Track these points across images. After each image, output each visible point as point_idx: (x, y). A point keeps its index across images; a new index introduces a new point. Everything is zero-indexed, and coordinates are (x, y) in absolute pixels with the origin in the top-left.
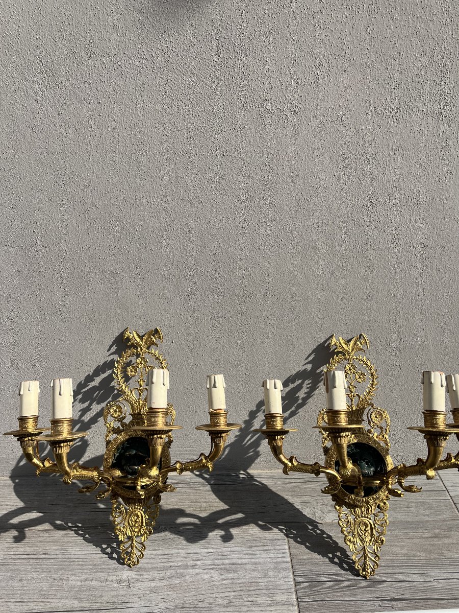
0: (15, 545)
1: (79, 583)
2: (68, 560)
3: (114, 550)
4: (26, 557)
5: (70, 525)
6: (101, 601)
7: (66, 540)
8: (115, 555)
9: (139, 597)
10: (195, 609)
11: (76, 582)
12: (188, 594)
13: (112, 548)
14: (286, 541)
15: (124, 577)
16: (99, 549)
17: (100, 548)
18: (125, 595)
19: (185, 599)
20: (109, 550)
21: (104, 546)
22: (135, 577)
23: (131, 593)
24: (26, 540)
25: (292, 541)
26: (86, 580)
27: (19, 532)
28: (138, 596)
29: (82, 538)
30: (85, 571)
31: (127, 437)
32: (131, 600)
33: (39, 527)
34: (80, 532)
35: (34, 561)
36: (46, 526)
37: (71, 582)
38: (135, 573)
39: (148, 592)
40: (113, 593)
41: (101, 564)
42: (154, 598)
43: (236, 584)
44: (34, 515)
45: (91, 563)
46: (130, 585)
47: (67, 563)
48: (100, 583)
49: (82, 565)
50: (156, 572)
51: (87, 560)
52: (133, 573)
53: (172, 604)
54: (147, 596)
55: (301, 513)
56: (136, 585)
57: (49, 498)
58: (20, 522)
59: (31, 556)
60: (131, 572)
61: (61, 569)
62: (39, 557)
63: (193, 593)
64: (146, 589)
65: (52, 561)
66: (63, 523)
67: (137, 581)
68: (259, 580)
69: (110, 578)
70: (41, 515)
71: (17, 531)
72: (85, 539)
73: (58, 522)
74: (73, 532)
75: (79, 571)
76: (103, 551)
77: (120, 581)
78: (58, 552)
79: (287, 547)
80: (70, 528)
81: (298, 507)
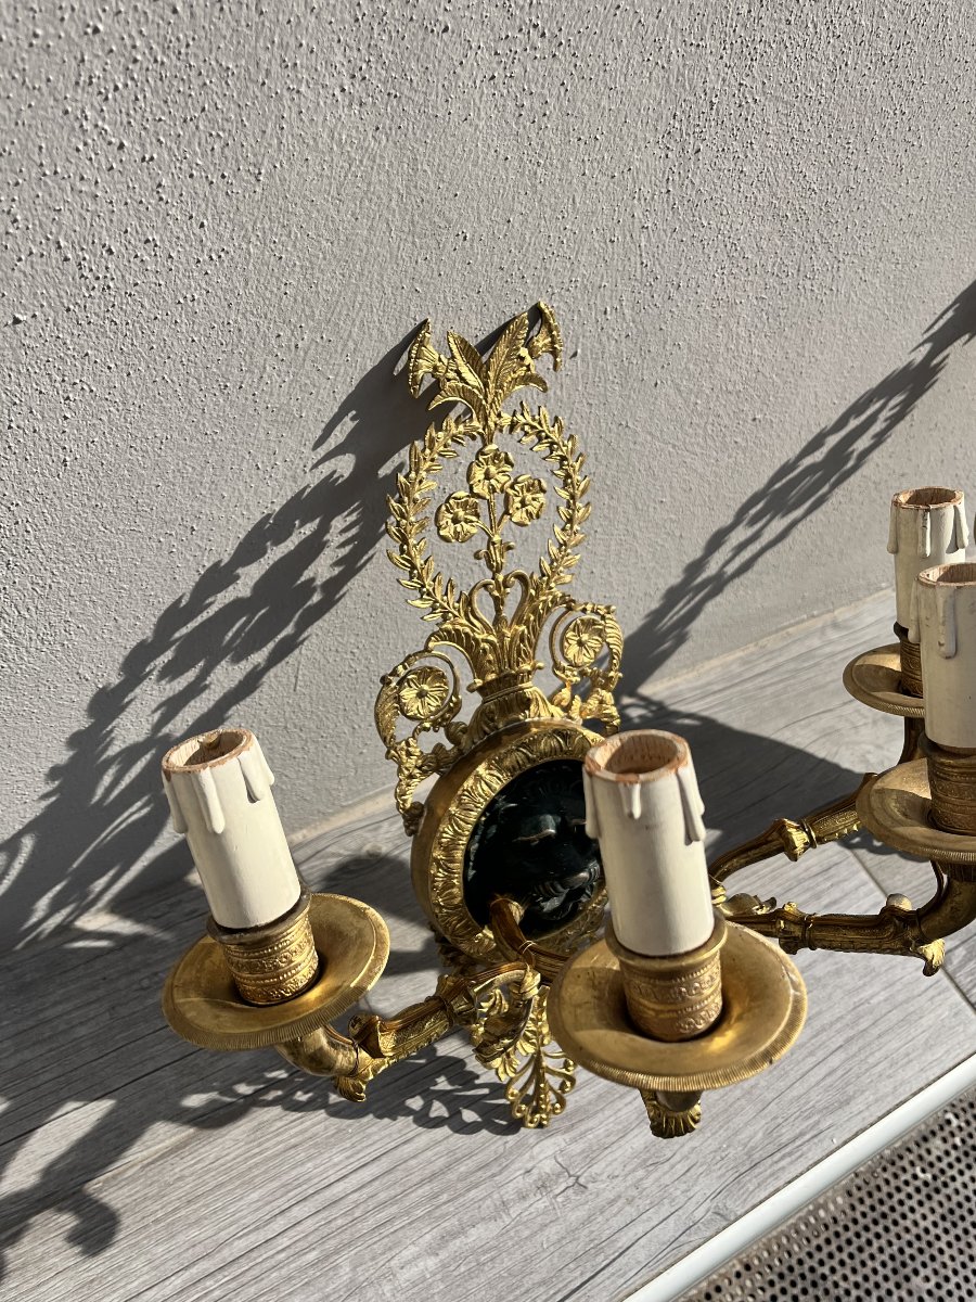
0: (98, 1265)
1: (431, 1263)
2: (335, 1211)
3: (454, 1102)
4: (177, 1282)
5: (243, 1089)
6: (536, 1278)
7: (272, 1146)
8: (469, 1116)
9: (630, 1202)
10: (783, 1152)
11: (421, 1264)
12: (738, 1121)
13: (443, 1096)
14: (852, 859)
15: (548, 1166)
16: (406, 1123)
17: (407, 1115)
18: (589, 1220)
19: (743, 1136)
20: (438, 1109)
21: (416, 1103)
22: (577, 1148)
23: (601, 1201)
24: (128, 1223)
25: (862, 852)
26: (444, 1240)
27: (76, 1209)
28: (623, 1200)
29: (322, 1114)
30: (419, 1213)
31: (506, 779)
32: (617, 1223)
33: (137, 1153)
34: (301, 1097)
35: (222, 1278)
36: (162, 1135)
37: (405, 1276)
38: (567, 1137)
39: (641, 1173)
40: (553, 1232)
41: (448, 1167)
42: (667, 1180)
43: (824, 1029)
44: (76, 1121)
45: (415, 1178)
46: (582, 1181)
47: (339, 1222)
48: (492, 1225)
49: (393, 1200)
50: (619, 1104)
51: (398, 1174)
52: (560, 1140)
53: (723, 1170)
54: (647, 1183)
55: (836, 768)
56: (596, 1169)
57: (82, 1031)
58: (48, 1172)
59: (194, 1270)
60: (552, 1140)
61: (337, 1251)
62: (227, 1254)
63: (750, 1111)
64: (629, 1168)
65: (284, 1241)
66: (214, 1095)
67: (590, 1156)
68: (865, 994)
69: (509, 1192)
70: (105, 1105)
71: (60, 1210)
72: (336, 1112)
73: (194, 1101)
74: (277, 1110)
75: (398, 1224)
76: (424, 1120)
77: (543, 1186)
78: (283, 1203)
79: (864, 875)
80: (253, 1101)
81: (821, 754)
